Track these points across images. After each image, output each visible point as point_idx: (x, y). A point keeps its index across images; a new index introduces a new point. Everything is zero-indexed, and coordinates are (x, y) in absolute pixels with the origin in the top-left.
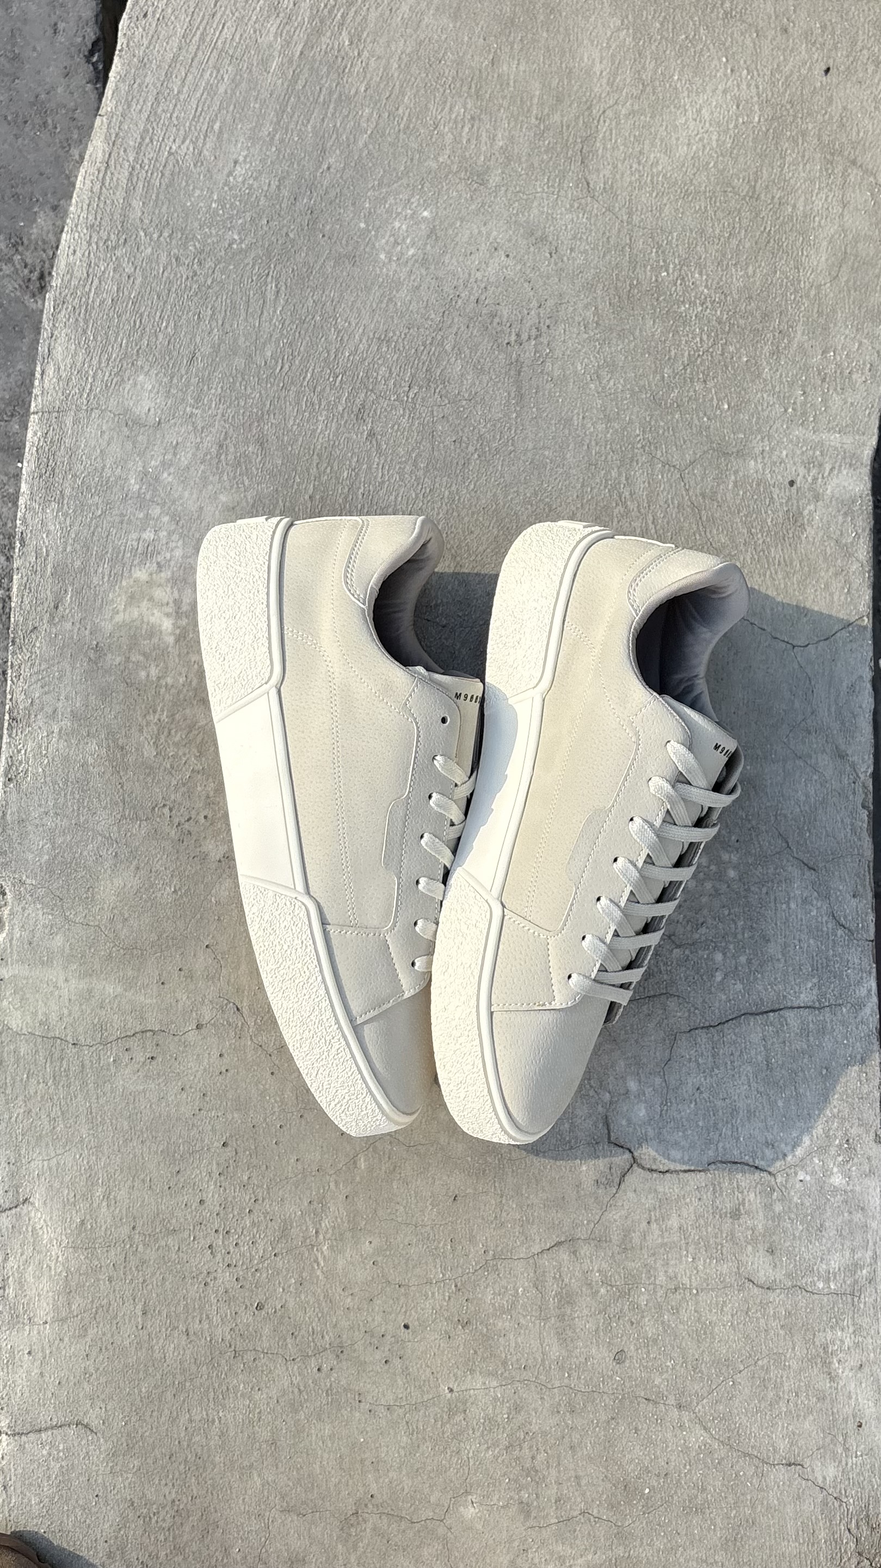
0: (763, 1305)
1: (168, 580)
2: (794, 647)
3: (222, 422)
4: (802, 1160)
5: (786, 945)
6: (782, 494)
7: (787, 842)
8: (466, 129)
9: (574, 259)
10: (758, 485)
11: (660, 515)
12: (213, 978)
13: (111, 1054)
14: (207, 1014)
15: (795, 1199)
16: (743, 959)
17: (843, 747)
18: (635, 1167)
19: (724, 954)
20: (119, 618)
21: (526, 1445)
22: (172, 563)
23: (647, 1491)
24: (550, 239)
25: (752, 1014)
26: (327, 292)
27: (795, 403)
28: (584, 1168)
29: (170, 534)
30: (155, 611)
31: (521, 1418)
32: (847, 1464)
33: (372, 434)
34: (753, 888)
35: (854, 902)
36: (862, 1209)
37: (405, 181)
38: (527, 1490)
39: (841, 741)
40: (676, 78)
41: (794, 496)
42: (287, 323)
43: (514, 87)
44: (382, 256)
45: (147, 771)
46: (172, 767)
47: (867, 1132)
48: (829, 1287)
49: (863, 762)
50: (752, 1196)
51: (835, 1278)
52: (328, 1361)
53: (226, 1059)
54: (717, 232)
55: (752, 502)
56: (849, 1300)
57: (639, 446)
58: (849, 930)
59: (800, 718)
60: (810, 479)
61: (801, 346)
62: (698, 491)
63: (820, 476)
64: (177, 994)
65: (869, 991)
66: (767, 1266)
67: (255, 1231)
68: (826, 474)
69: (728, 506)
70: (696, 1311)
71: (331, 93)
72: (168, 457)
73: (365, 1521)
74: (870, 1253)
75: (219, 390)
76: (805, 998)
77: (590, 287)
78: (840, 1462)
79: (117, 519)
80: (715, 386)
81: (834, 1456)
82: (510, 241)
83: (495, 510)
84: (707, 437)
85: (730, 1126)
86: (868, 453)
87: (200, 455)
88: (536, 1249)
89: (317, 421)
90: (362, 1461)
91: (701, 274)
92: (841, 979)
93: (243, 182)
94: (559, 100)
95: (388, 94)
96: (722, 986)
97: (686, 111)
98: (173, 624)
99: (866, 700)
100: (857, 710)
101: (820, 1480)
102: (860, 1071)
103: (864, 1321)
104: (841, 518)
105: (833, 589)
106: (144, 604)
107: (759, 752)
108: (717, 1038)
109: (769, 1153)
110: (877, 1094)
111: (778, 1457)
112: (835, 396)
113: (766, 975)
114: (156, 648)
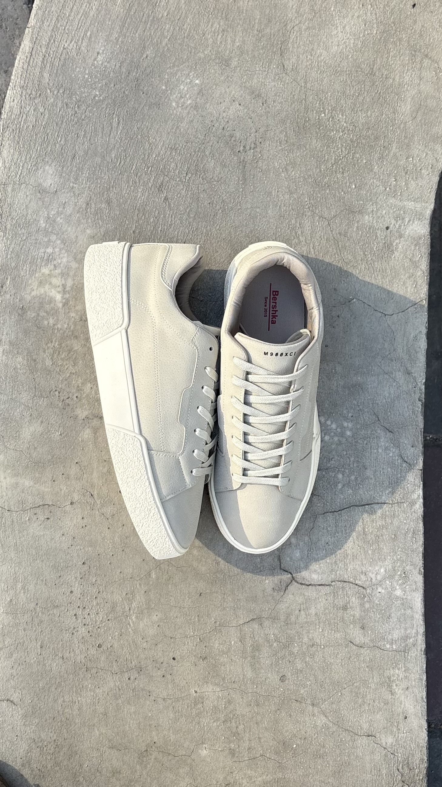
0: (358, 655)
1: (59, 274)
2: (385, 315)
3: (89, 192)
4: (380, 581)
5: (375, 471)
6: (382, 234)
7: (378, 418)
8: (220, 36)
9: (275, 107)
10: (370, 229)
11: (317, 244)
12: (79, 479)
13: (27, 516)
14: (76, 497)
15: (376, 601)
16: (353, 478)
17: (409, 369)
18: (293, 581)
19: (343, 475)
20: (34, 293)
21: (233, 721)
22: (62, 265)
23: (295, 746)
24: (263, 96)
25: (356, 506)
26: (144, 123)
27: (390, 185)
28: (267, 581)
29: (61, 250)
30: (53, 290)
31: (231, 707)
32: (398, 737)
33: (166, 199)
34: (359, 441)
35: (412, 450)
36: (411, 608)
37: (187, 64)
38: (234, 743)
39: (408, 365)
40: (332, 9)
41: (389, 235)
42: (123, 139)
43: (246, 14)
44: (174, 104)
45: (48, 372)
46: (60, 371)
47: (415, 569)
48: (392, 648)
49: (420, 376)
50: (354, 599)
51: (396, 643)
52: (134, 675)
53: (85, 520)
54: (352, 92)
55: (366, 238)
56: (403, 654)
57: (307, 207)
58: (409, 464)
59: (387, 353)
60: (397, 226)
61: (395, 155)
62: (338, 232)
63: (403, 224)
64: (61, 487)
65: (419, 496)
66: (360, 635)
67: (98, 607)
68: (406, 223)
69: (353, 240)
70: (323, 657)
71: (149, 16)
72: (61, 209)
73: (151, 754)
74: (414, 631)
75: (87, 174)
76: (384, 498)
77: (283, 122)
78: (395, 736)
79: (34, 242)
80: (348, 176)
81: (392, 733)
82: (241, 96)
83: (230, 240)
84: (343, 202)
85: (343, 562)
86: (428, 213)
87: (77, 208)
88: (241, 622)
89: (138, 191)
90: (150, 725)
91: (342, 115)
92: (404, 489)
93: (102, 64)
94: (270, 21)
95: (179, 17)
96: (341, 491)
97: (337, 27)
98: (62, 297)
99: (423, 344)
100: (418, 350)
101: (384, 744)
102: (413, 537)
103: (410, 666)
104: (413, 247)
105: (407, 285)
106: (47, 286)
107: (365, 370)
108: (338, 518)
109: (363, 577)
110: (421, 549)
111: (362, 732)
112: (412, 182)
113: (365, 486)
114: (52, 309)
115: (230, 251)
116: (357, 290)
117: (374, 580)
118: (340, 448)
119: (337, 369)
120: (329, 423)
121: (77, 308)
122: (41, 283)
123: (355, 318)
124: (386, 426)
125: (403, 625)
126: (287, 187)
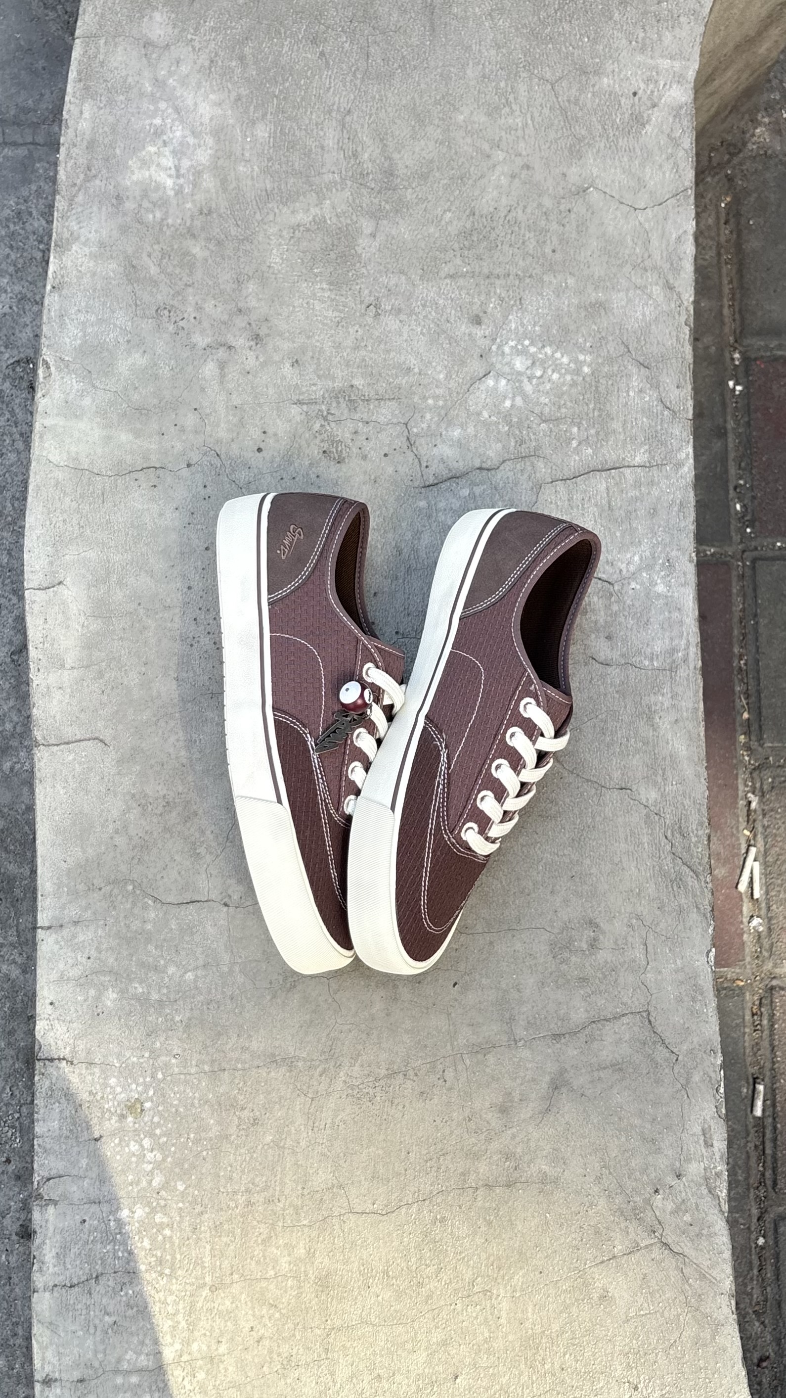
0: (603, 677)
1: (170, 153)
2: (635, 209)
3: (213, 46)
4: (634, 574)
5: (625, 422)
6: (628, 102)
7: (628, 348)
10: (610, 95)
11: (536, 114)
12: (199, 432)
13: (123, 482)
14: (194, 455)
15: (628, 601)
16: (593, 432)
17: (671, 281)
19: (579, 428)
20: (135, 178)
22: (174, 141)
25: (598, 471)
27: (637, 38)
29: (176, 120)
30: (161, 173)
32: (664, 790)
33: (322, 54)
34: (601, 381)
35: (677, 392)
36: (679, 609)
39: (670, 277)
41: (637, 103)
45: (153, 284)
46: (171, 283)
47: (683, 554)
48: (653, 665)
49: (687, 291)
50: (596, 599)
51: (657, 658)
53: (209, 489)
55: (605, 108)
56: (668, 674)
57: (521, 65)
58: (674, 412)
59: (639, 261)
60: (649, 92)
62: (565, 98)
63: (656, 89)
64: (173, 442)
66: (606, 648)
68: (661, 88)
69: (588, 110)
72: (173, 69)
74: (684, 642)
75: (212, 23)
76: (638, 460)
78: (660, 788)
79: (136, 111)
80: (578, 25)
81: (655, 783)
84: (571, 60)
86: (691, 75)
87: (197, 67)
89: (283, 45)
92: (666, 446)
96: (577, 451)
98: (174, 183)
99: (690, 248)
100: (682, 256)
101: (644, 801)
102: (679, 511)
103: (680, 690)
104: (671, 120)
105: (665, 169)
106: (153, 168)
107: (608, 284)
108: (571, 487)
109: (609, 569)
110: (692, 527)
111: (612, 783)
112: (667, 33)
113: (610, 443)
114: (160, 199)
115: (413, 123)
116: (595, 174)
117: (624, 572)
118: (574, 391)
119: (569, 281)
120: (558, 355)
121: (195, 197)
122: (145, 164)
123: (593, 213)
124: (639, 359)
125: (667, 634)
126: (492, 40)
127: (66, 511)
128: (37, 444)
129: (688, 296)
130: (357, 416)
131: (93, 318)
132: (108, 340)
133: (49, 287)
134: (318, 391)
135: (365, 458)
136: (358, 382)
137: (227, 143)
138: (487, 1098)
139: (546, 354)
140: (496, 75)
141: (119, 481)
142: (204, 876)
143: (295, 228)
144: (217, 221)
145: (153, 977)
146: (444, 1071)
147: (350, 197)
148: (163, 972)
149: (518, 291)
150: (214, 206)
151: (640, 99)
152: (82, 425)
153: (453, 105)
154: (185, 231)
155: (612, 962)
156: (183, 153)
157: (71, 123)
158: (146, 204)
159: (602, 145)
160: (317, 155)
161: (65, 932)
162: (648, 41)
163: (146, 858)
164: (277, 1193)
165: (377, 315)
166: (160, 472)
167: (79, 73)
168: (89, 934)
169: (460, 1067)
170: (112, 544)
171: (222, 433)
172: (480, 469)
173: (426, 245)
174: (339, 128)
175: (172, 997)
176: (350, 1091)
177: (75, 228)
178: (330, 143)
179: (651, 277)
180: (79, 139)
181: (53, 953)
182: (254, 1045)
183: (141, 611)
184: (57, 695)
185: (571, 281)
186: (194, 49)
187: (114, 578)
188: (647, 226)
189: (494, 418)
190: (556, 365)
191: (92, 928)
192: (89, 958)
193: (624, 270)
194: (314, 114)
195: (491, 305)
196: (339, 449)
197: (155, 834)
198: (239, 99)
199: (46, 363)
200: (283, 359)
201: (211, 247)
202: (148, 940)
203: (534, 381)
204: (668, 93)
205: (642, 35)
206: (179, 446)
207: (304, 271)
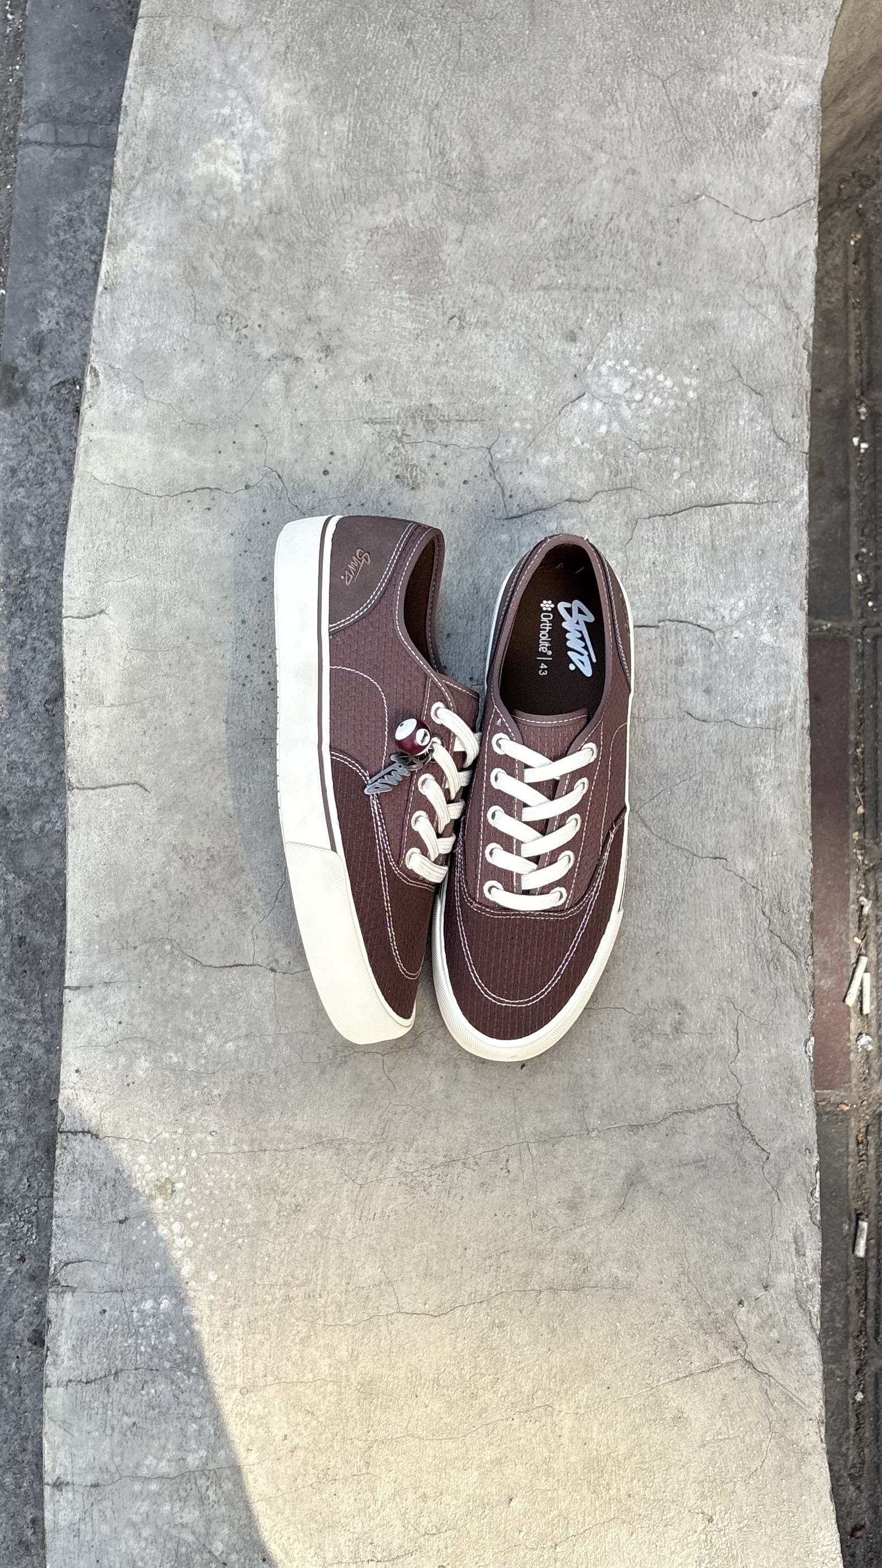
0: (699, 734)
1: (239, 145)
2: (751, 221)
3: (290, 29)
4: (738, 621)
5: (733, 454)
6: (746, 102)
7: (739, 373)
10: (727, 94)
11: (645, 114)
12: (260, 450)
13: (177, 503)
14: (254, 476)
15: (730, 652)
16: (697, 463)
17: (789, 301)
19: (681, 458)
20: (199, 172)
22: (244, 133)
25: (702, 506)
27: (759, 32)
29: (243, 111)
30: (228, 168)
32: (763, 861)
33: (410, 42)
34: (708, 407)
35: (792, 422)
36: (787, 662)
39: (788, 295)
41: (757, 104)
45: (215, 289)
46: (235, 287)
47: (793, 601)
48: (755, 723)
49: (806, 312)
50: (694, 648)
51: (760, 715)
53: (268, 515)
55: (721, 108)
56: (772, 734)
57: (630, 60)
58: (788, 443)
59: (754, 278)
60: (771, 92)
62: (677, 97)
63: (779, 89)
64: (230, 462)
66: (703, 703)
68: (784, 88)
69: (702, 110)
70: (643, 735)
72: (245, 53)
74: (790, 698)
76: (747, 495)
78: (758, 859)
79: (202, 98)
80: (694, 16)
81: (753, 854)
84: (686, 55)
85: (678, 593)
86: (819, 73)
87: (271, 53)
89: (367, 30)
92: (778, 481)
96: (679, 484)
98: (242, 178)
99: (810, 265)
100: (802, 272)
101: (740, 872)
102: (791, 553)
103: (785, 752)
104: (794, 123)
105: (786, 177)
106: (220, 162)
107: (719, 301)
108: (671, 523)
109: (710, 615)
110: (804, 572)
111: (705, 851)
112: (793, 27)
113: (715, 476)
114: (226, 195)
115: (507, 120)
116: (707, 181)
117: (727, 619)
118: (677, 418)
119: (675, 298)
120: (661, 377)
121: (264, 195)
122: (210, 157)
123: (704, 224)
124: (751, 384)
125: (773, 688)
126: (598, 31)
127: (110, 533)
128: (81, 459)
129: (808, 317)
130: (435, 439)
131: (148, 323)
132: (163, 347)
133: (100, 288)
134: (393, 409)
135: (442, 484)
136: (437, 401)
137: (302, 137)
138: (554, 1192)
139: (647, 376)
140: (601, 70)
141: (170, 502)
142: (250, 937)
143: (374, 230)
144: (287, 221)
145: (190, 1044)
146: (507, 1161)
147: (436, 200)
148: (202, 1041)
149: (618, 306)
150: (285, 204)
151: (760, 100)
152: (131, 439)
153: (552, 101)
154: (252, 231)
155: (698, 1047)
156: (253, 147)
157: (130, 110)
158: (210, 201)
159: (717, 150)
160: (400, 151)
161: (95, 993)
162: (771, 36)
163: (186, 916)
164: (319, 1288)
165: (461, 327)
166: (216, 493)
167: (142, 55)
168: (121, 996)
169: (526, 1157)
170: (160, 570)
171: (285, 452)
172: (570, 500)
173: (518, 254)
174: (425, 124)
175: (211, 1069)
176: (403, 1179)
177: (132, 224)
178: (415, 139)
179: (766, 295)
180: (139, 128)
181: (80, 1014)
182: (299, 1124)
183: (190, 646)
184: (95, 734)
185: (677, 297)
186: (268, 33)
187: (161, 608)
188: (763, 239)
189: (587, 445)
190: (658, 389)
191: (125, 990)
192: (120, 1023)
193: (737, 286)
194: (399, 108)
195: (588, 321)
196: (414, 474)
197: (198, 889)
198: (317, 89)
199: (94, 370)
200: (355, 373)
201: (280, 248)
202: (187, 1005)
203: (633, 405)
204: (792, 94)
205: (765, 28)
206: (237, 466)
207: (382, 278)
